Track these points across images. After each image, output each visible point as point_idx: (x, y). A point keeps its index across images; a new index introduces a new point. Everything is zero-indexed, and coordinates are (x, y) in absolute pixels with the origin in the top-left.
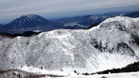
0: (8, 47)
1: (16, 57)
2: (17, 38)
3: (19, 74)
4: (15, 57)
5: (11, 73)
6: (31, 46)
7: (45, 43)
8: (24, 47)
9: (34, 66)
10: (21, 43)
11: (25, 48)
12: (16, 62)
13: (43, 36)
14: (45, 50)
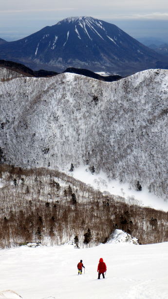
0: (37, 100)
1: (58, 135)
2: (64, 77)
3: (70, 187)
4: (55, 136)
5: (46, 179)
6: (106, 109)
7: (154, 108)
8: (84, 109)
9: (111, 175)
10: (74, 95)
11: (87, 114)
12: (57, 152)
13: (149, 82)
14: (154, 130)
